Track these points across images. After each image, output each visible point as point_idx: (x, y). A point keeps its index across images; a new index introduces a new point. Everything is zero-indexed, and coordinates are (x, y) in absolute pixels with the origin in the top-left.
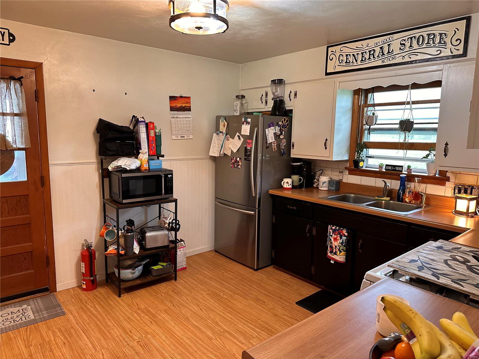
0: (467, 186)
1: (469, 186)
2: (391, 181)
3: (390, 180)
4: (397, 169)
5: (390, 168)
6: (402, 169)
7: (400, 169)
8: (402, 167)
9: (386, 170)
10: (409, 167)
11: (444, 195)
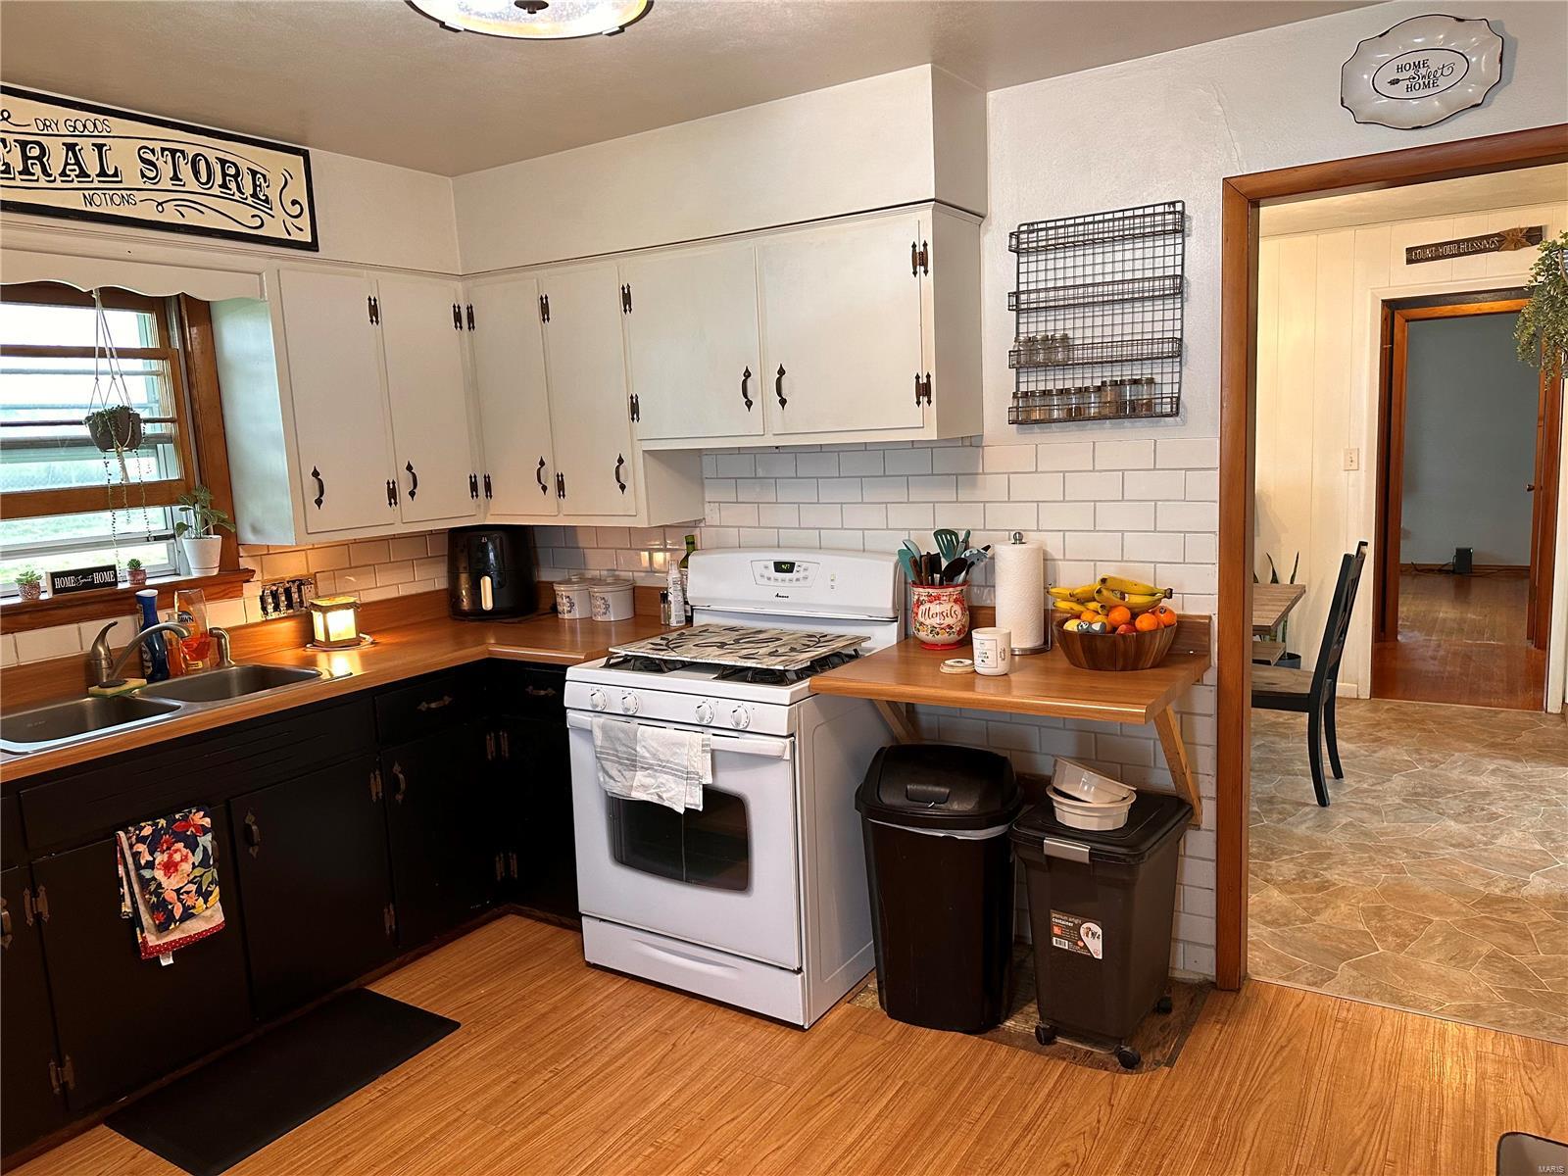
0: (288, 582)
1: (294, 582)
2: (79, 629)
3: (75, 626)
4: (97, 578)
5: (70, 582)
6: (115, 576)
7: (108, 577)
8: (112, 568)
9: (55, 591)
10: (135, 566)
11: (244, 623)
